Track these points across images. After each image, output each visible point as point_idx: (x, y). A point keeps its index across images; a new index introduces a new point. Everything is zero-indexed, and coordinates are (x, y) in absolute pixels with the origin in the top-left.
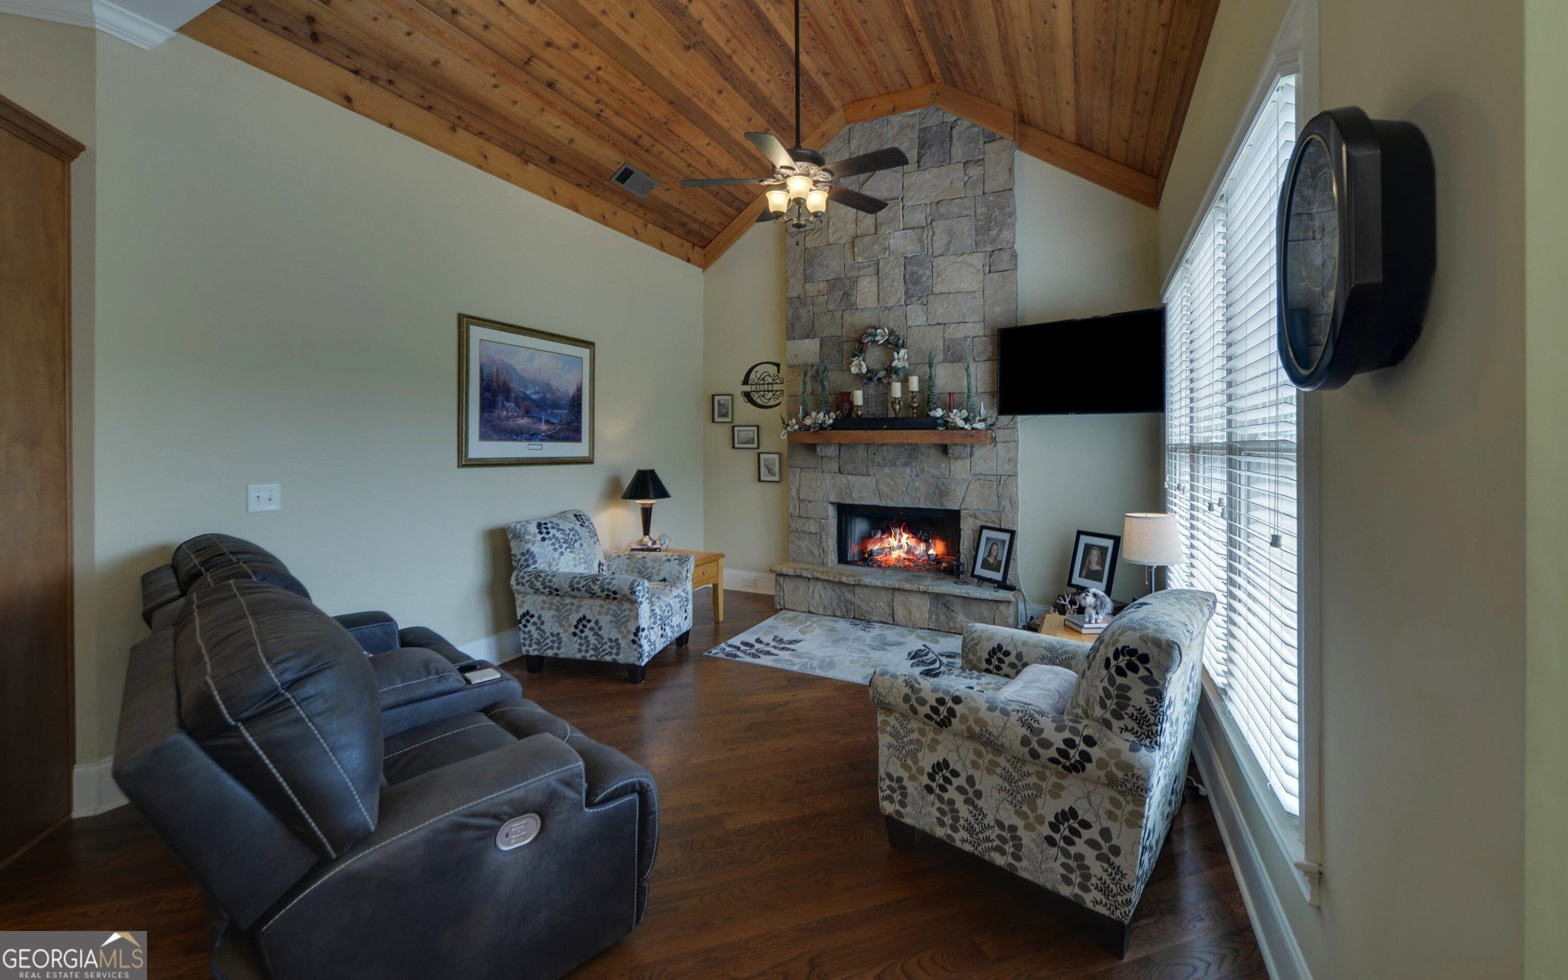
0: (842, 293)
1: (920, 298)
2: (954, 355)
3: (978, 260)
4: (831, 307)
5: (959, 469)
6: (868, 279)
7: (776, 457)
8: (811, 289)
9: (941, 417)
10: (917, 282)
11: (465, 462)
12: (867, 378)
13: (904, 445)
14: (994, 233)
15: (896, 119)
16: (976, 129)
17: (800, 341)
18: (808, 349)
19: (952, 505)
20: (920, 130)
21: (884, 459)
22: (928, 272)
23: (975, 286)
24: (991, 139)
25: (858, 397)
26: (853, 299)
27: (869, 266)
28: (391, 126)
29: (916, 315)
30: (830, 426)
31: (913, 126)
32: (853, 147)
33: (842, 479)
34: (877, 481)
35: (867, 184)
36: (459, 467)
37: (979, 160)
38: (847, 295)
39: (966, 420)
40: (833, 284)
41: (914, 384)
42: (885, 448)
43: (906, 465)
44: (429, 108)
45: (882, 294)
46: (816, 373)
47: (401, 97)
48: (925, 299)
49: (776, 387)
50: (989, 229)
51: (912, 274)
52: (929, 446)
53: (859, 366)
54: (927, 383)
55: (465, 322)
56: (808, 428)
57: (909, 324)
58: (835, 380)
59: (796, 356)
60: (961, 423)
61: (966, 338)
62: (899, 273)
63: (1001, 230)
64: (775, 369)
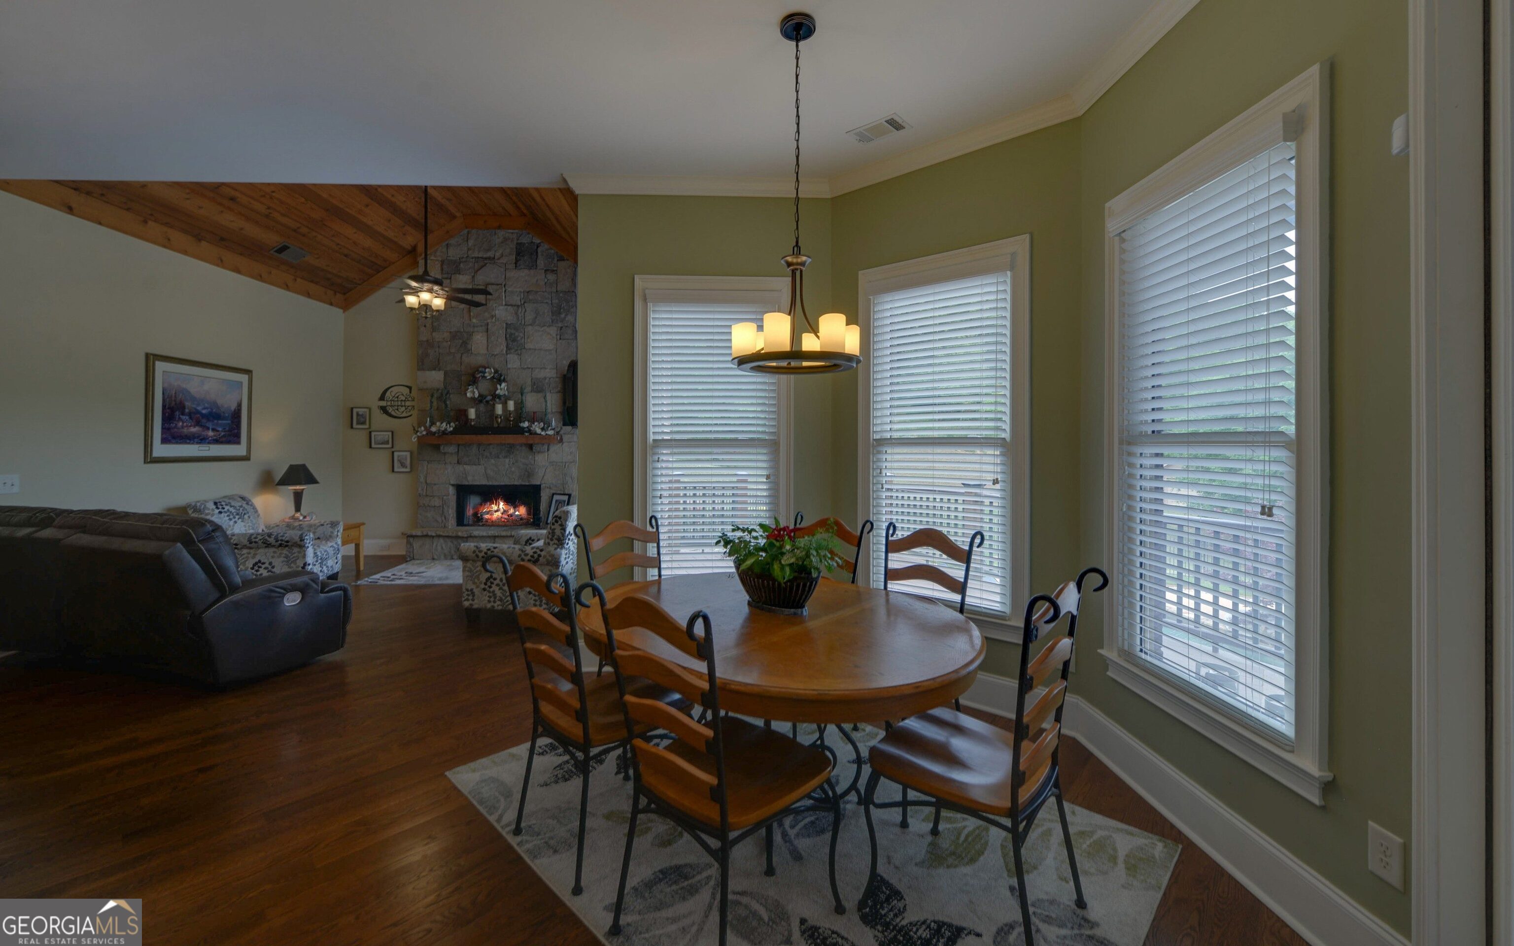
0: (461, 341)
1: (517, 350)
2: (538, 387)
3: (553, 331)
4: (453, 350)
5: (541, 459)
6: (481, 334)
7: (408, 454)
8: (437, 336)
9: (527, 427)
10: (514, 340)
11: (150, 459)
12: (481, 399)
13: (505, 444)
14: (563, 316)
15: (501, 233)
16: (553, 251)
17: (428, 372)
18: (435, 378)
19: (537, 482)
20: (517, 244)
21: (491, 454)
22: (522, 335)
23: (551, 347)
24: (561, 259)
25: (472, 413)
26: (469, 346)
27: (481, 326)
28: (100, 224)
29: (514, 362)
30: (450, 432)
31: (512, 241)
32: (470, 244)
33: (460, 468)
34: (486, 469)
35: (480, 271)
36: (145, 463)
37: (554, 271)
38: (465, 343)
39: (543, 429)
40: (454, 336)
41: (511, 405)
42: (491, 447)
43: (506, 457)
44: (128, 209)
45: (490, 345)
46: (442, 395)
47: (108, 203)
48: (519, 352)
49: (408, 404)
50: (560, 313)
51: (511, 334)
52: (521, 445)
53: (472, 392)
54: (520, 405)
55: (151, 359)
56: (434, 434)
57: (509, 366)
58: (455, 400)
59: (425, 382)
60: (539, 431)
61: (545, 378)
62: (502, 332)
63: (566, 315)
64: (408, 390)
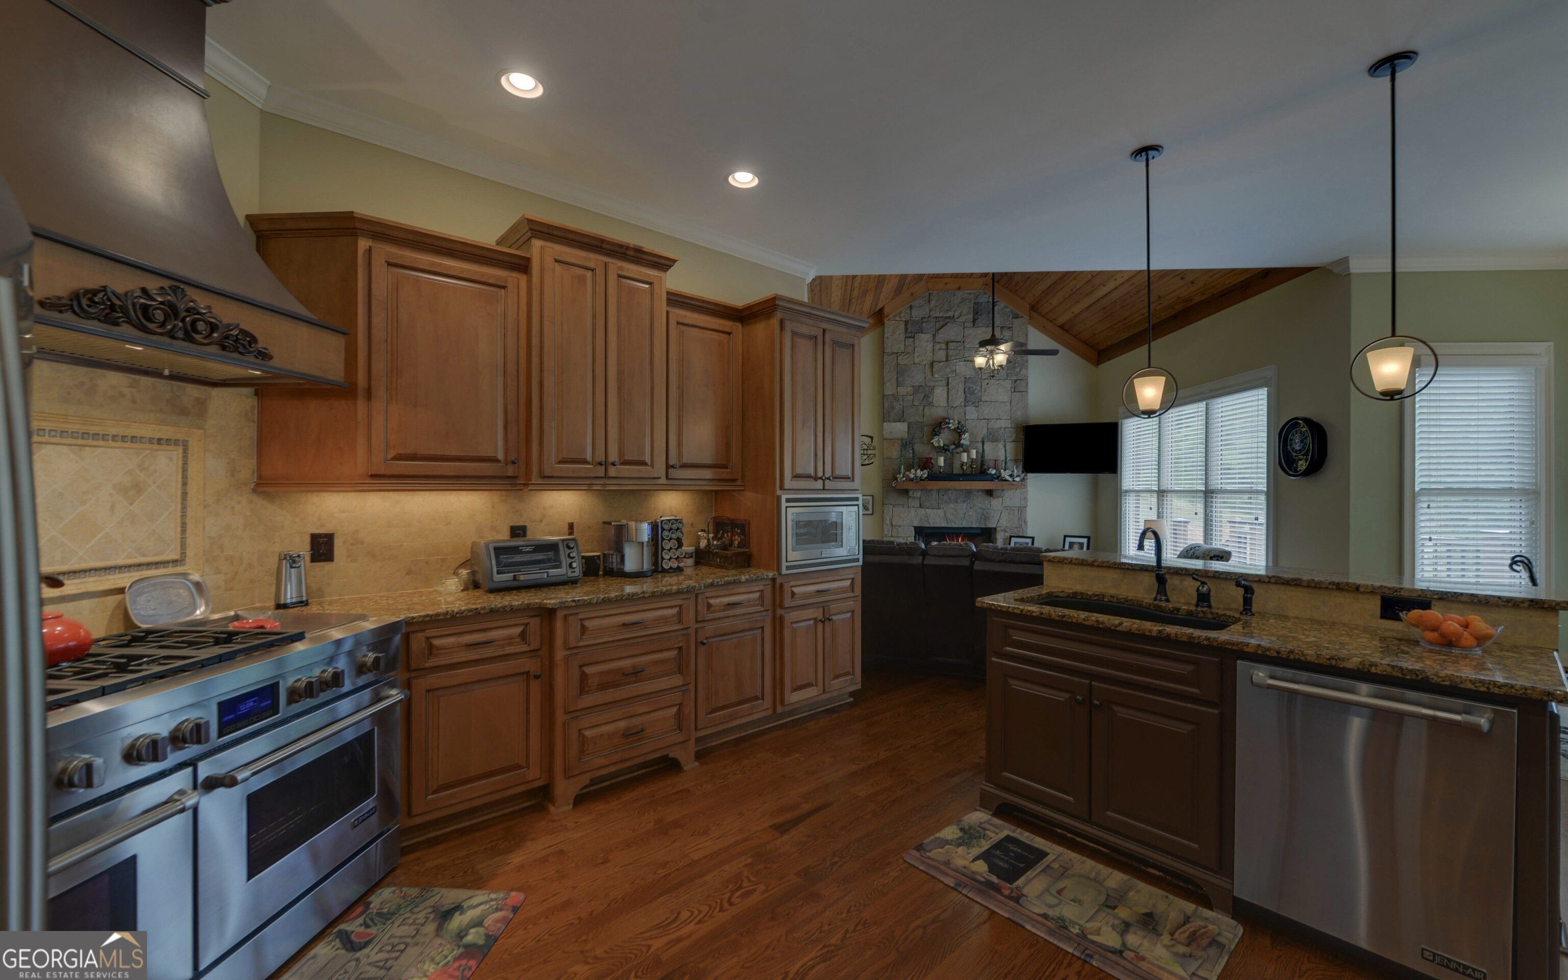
0: (923, 395)
1: (974, 403)
2: (992, 436)
3: (1008, 384)
4: (916, 403)
5: (996, 503)
6: (941, 388)
7: (870, 498)
8: (902, 390)
9: (995, 474)
10: (972, 393)
12: (943, 450)
13: (962, 490)
14: (1018, 370)
15: (959, 294)
16: (1008, 310)
17: (894, 424)
18: (899, 429)
19: (991, 525)
20: (975, 303)
21: (949, 498)
22: (979, 388)
23: (1006, 399)
24: (1016, 317)
25: (941, 461)
26: (931, 400)
27: (942, 381)
29: (971, 413)
30: (926, 478)
31: (970, 300)
32: (932, 306)
33: (922, 512)
34: (945, 512)
35: (942, 330)
37: (1010, 328)
38: (926, 396)
39: (1011, 476)
40: (917, 389)
41: (974, 454)
42: (950, 492)
43: (964, 502)
45: (950, 398)
46: (906, 444)
48: (977, 404)
49: (869, 452)
50: (1015, 368)
51: (969, 388)
52: (978, 491)
53: (939, 441)
54: (982, 455)
56: (912, 480)
57: (967, 417)
58: (922, 450)
59: (891, 433)
60: (1008, 478)
61: (1001, 428)
62: (961, 386)
63: (1021, 369)
64: (870, 439)
